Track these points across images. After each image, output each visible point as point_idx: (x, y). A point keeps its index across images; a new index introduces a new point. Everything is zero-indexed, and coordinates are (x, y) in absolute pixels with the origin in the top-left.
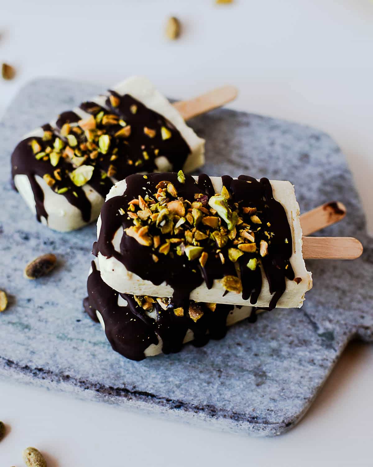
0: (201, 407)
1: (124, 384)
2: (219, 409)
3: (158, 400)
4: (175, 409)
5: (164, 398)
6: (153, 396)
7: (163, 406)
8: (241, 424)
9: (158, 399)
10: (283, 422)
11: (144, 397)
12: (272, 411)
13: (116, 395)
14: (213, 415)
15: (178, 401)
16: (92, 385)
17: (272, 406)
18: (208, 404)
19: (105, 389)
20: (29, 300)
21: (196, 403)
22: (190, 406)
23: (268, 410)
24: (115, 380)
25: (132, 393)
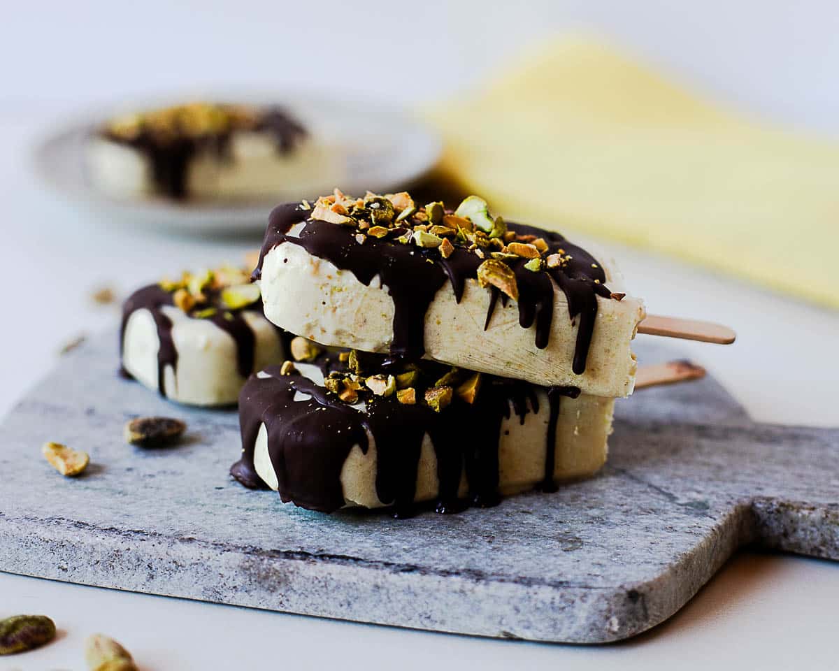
0: (454, 571)
1: (302, 548)
2: (490, 573)
3: (366, 564)
4: (401, 574)
5: (379, 562)
6: (356, 560)
7: (377, 569)
8: (537, 591)
9: (367, 562)
10: (621, 587)
11: (339, 560)
12: (598, 576)
13: (285, 558)
14: (478, 580)
15: (407, 565)
16: (237, 547)
17: (597, 571)
18: (468, 568)
19: (263, 552)
20: (129, 470)
21: (442, 567)
22: (432, 569)
23: (589, 574)
24: (284, 543)
25: (316, 557)
